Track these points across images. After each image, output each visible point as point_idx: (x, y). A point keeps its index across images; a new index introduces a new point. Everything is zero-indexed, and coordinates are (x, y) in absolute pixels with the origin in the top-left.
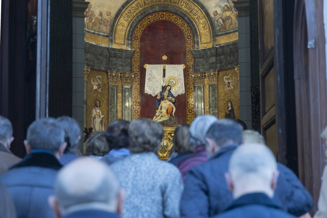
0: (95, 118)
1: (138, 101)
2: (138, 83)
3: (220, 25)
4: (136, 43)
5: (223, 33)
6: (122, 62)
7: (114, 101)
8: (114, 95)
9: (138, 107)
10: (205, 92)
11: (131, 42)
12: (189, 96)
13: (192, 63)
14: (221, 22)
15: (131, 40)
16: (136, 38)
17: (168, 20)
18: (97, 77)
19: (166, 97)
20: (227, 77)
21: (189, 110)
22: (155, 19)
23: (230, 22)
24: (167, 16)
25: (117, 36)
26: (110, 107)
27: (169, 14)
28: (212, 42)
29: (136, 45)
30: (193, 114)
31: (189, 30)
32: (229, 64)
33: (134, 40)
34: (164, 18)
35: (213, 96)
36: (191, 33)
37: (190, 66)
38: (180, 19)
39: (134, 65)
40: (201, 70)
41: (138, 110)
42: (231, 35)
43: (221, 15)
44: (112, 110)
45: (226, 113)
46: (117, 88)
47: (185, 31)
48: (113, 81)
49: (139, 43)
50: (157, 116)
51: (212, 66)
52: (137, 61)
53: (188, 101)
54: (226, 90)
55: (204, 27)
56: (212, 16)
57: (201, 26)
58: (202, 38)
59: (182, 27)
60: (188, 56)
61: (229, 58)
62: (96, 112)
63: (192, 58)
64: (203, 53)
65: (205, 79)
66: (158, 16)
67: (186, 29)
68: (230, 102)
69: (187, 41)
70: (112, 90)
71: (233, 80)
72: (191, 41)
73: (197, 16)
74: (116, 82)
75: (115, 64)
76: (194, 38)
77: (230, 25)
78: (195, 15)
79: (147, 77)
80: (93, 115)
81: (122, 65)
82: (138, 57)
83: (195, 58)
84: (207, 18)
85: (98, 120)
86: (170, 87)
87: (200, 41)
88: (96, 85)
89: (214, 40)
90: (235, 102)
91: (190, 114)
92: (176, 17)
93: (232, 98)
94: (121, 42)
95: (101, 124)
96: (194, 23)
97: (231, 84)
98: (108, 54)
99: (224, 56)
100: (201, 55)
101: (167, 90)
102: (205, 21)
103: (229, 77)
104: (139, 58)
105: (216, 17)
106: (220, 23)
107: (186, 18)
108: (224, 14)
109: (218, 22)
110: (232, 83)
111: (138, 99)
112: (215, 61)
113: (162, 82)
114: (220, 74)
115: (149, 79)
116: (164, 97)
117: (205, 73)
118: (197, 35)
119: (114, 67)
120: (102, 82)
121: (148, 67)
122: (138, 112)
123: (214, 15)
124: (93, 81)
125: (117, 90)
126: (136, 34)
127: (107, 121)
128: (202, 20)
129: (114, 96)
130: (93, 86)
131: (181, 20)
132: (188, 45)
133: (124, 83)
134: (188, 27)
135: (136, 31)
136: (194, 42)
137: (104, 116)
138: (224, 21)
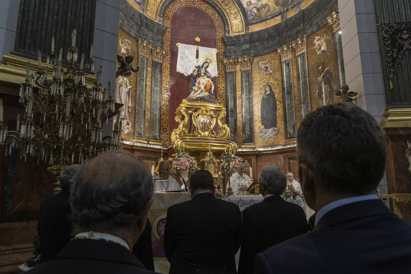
0: (121, 86)
1: (168, 80)
2: (168, 62)
3: (254, 15)
4: (168, 23)
5: (258, 21)
6: (153, 36)
7: (144, 73)
8: (144, 67)
9: (168, 86)
10: (237, 78)
11: (163, 19)
12: (219, 82)
13: (223, 51)
14: (255, 11)
15: (163, 17)
16: (168, 18)
17: (199, 8)
18: (126, 40)
19: (202, 75)
20: (263, 62)
21: (220, 95)
22: (187, 4)
23: (266, 9)
24: (198, 4)
25: (148, 9)
26: (139, 78)
27: (200, 3)
28: (244, 30)
29: (167, 24)
30: (224, 99)
31: (220, 20)
32: (266, 48)
33: (165, 19)
34: (196, 5)
35: (246, 81)
36: (221, 23)
37: (220, 53)
38: (211, 8)
39: (165, 44)
40: (233, 57)
41: (168, 89)
42: (269, 21)
43: (256, 4)
44: (141, 83)
45: (263, 97)
46: (147, 60)
47: (215, 20)
48: (143, 52)
49: (170, 23)
50: (195, 91)
51: (245, 53)
52: (168, 41)
53: (219, 86)
54: (263, 75)
55: (236, 17)
56: (245, 6)
57: (233, 16)
58: (232, 28)
59: (212, 17)
60: (218, 44)
61: (266, 43)
62: (123, 79)
63: (223, 45)
64: (235, 40)
65: (237, 66)
66: (190, 2)
67: (217, 19)
68: (269, 86)
69: (217, 30)
70: (142, 61)
71: (272, 64)
72: (221, 30)
73: (228, 7)
74: (147, 54)
75: (147, 36)
76: (225, 27)
77: (266, 13)
78: (227, 5)
79: (180, 55)
80: (119, 82)
81: (153, 39)
82: (169, 36)
83: (226, 46)
84: (239, 8)
85: (124, 90)
86: (207, 64)
87: (231, 30)
88: (125, 49)
89: (247, 29)
90: (276, 85)
91: (221, 99)
92: (207, 6)
93: (272, 81)
94: (153, 16)
95: (127, 95)
96: (225, 13)
97: (269, 68)
98: (139, 21)
99: (259, 42)
100: (233, 42)
101: (203, 68)
102: (237, 12)
103: (266, 61)
104: (170, 38)
105: (249, 7)
106: (254, 13)
107: (217, 8)
108: (259, 3)
109: (251, 12)
110: (271, 67)
111: (168, 78)
112: (249, 48)
113: (196, 62)
114: (254, 60)
115: (182, 58)
116: (201, 75)
117: (238, 59)
118: (228, 25)
119: (145, 37)
120: (131, 49)
121: (180, 46)
122: (168, 92)
123: (247, 5)
124: (122, 43)
125: (147, 63)
126: (168, 14)
127: (135, 93)
128: (234, 11)
129: (143, 69)
130: (121, 48)
131: (212, 10)
132: (218, 34)
133: (155, 57)
134: (218, 17)
135: (168, 11)
136: (225, 31)
137: (131, 87)
138: (258, 10)
